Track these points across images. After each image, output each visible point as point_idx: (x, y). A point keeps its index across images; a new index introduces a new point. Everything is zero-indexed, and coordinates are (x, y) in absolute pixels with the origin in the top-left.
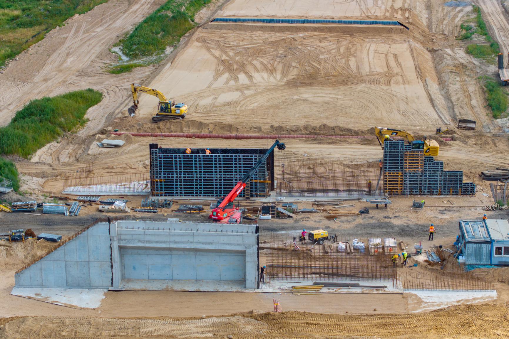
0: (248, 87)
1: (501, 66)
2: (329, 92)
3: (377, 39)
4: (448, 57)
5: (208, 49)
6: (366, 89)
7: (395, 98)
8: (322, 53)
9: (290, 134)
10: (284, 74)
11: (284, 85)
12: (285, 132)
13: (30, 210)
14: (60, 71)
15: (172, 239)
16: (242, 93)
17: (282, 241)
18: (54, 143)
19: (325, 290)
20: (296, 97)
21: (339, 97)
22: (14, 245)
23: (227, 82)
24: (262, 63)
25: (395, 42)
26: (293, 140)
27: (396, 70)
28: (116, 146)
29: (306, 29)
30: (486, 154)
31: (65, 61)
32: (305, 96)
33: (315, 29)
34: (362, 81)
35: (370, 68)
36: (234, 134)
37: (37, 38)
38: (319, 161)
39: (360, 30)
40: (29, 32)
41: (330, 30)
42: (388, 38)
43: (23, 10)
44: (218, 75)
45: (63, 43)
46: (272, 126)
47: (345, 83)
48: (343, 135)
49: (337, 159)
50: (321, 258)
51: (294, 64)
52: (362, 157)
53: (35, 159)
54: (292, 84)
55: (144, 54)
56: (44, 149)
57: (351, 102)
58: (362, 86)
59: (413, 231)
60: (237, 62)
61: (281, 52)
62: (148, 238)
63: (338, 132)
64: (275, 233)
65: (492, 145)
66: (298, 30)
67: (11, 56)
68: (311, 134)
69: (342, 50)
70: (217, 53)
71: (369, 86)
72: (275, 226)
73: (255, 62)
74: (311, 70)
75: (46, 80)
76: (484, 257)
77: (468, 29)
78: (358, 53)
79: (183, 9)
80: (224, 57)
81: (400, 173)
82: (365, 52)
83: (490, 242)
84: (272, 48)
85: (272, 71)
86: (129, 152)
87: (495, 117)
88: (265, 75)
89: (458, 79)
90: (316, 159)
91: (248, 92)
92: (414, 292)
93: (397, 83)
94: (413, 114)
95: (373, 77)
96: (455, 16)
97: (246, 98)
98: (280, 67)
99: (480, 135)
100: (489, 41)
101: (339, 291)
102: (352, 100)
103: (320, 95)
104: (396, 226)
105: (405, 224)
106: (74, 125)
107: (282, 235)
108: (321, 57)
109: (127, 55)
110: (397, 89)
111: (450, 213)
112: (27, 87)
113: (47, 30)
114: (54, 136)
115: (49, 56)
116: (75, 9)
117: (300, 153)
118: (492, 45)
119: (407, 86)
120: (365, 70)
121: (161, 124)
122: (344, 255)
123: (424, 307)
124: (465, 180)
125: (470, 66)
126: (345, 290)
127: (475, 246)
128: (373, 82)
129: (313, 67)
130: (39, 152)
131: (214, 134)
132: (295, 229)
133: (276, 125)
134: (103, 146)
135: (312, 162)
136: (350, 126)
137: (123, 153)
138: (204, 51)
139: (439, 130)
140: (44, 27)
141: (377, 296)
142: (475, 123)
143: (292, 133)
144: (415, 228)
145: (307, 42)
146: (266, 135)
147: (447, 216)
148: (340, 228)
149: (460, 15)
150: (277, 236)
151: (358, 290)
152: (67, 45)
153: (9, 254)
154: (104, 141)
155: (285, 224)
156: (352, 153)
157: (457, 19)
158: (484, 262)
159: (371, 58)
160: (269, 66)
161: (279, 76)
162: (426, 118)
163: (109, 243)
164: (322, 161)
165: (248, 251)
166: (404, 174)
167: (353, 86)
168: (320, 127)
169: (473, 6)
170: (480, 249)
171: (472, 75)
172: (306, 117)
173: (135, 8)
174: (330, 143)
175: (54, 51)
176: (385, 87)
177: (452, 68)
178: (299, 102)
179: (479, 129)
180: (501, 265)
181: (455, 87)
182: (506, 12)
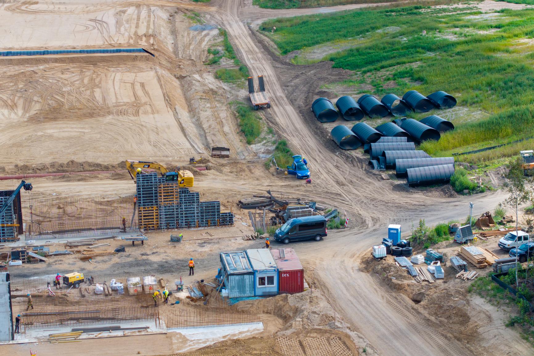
1: (251, 90)
2: (75, 126)
3: (122, 67)
4: (197, 84)
6: (113, 121)
7: (145, 129)
8: (65, 85)
9: (36, 173)
10: (26, 110)
11: (27, 122)
12: (30, 171)
17: (35, 287)
19: (84, 336)
20: (40, 133)
21: (86, 131)
24: (1, 99)
25: (141, 70)
26: (40, 179)
27: (144, 99)
29: (46, 61)
30: (242, 182)
32: (50, 131)
33: (56, 61)
34: (109, 113)
35: (117, 98)
38: (69, 200)
39: (103, 60)
41: (72, 60)
42: (134, 66)
46: (16, 166)
47: (91, 115)
48: (92, 171)
49: (87, 197)
50: (78, 303)
51: (36, 98)
52: (114, 193)
54: (35, 120)
57: (99, 136)
58: (109, 118)
59: (172, 266)
61: (21, 86)
63: (87, 168)
64: (27, 279)
65: (247, 172)
66: (38, 62)
68: (58, 171)
69: (86, 81)
71: (116, 117)
72: (26, 272)
74: (54, 104)
76: (247, 289)
77: (216, 53)
78: (103, 84)
81: (155, 207)
82: (110, 82)
83: (253, 273)
84: (11, 82)
85: (13, 107)
87: (249, 143)
88: (6, 112)
89: (208, 105)
90: (66, 198)
92: (178, 331)
93: (146, 113)
94: (164, 145)
95: (120, 108)
96: (202, 40)
98: (21, 103)
99: (235, 163)
100: (238, 65)
101: (100, 336)
102: (100, 133)
103: (65, 130)
104: (154, 263)
105: (164, 260)
107: (34, 281)
108: (64, 89)
110: (146, 119)
111: (209, 246)
117: (49, 192)
118: (241, 69)
119: (156, 115)
120: (112, 100)
122: (102, 297)
123: (190, 346)
124: (223, 210)
125: (220, 92)
126: (105, 334)
127: (237, 278)
128: (121, 113)
129: (57, 101)
132: (48, 274)
133: (21, 164)
135: (62, 201)
136: (99, 161)
139: (192, 160)
141: (139, 338)
142: (228, 150)
143: (38, 171)
144: (174, 264)
145: (49, 74)
146: (11, 176)
147: (207, 249)
148: (95, 269)
149: (207, 39)
150: (30, 282)
151: (119, 333)
155: (37, 268)
156: (103, 189)
157: (204, 43)
158: (248, 293)
159: (117, 88)
160: (9, 101)
161: (20, 112)
162: (178, 147)
164: (73, 200)
166: (159, 207)
167: (100, 119)
168: (68, 164)
169: (219, 29)
170: (243, 281)
171: (223, 100)
172: (51, 154)
174: (79, 180)
176: (133, 118)
177: (202, 94)
178: (43, 138)
179: (233, 156)
180: (266, 295)
181: (205, 114)
182: (253, 34)
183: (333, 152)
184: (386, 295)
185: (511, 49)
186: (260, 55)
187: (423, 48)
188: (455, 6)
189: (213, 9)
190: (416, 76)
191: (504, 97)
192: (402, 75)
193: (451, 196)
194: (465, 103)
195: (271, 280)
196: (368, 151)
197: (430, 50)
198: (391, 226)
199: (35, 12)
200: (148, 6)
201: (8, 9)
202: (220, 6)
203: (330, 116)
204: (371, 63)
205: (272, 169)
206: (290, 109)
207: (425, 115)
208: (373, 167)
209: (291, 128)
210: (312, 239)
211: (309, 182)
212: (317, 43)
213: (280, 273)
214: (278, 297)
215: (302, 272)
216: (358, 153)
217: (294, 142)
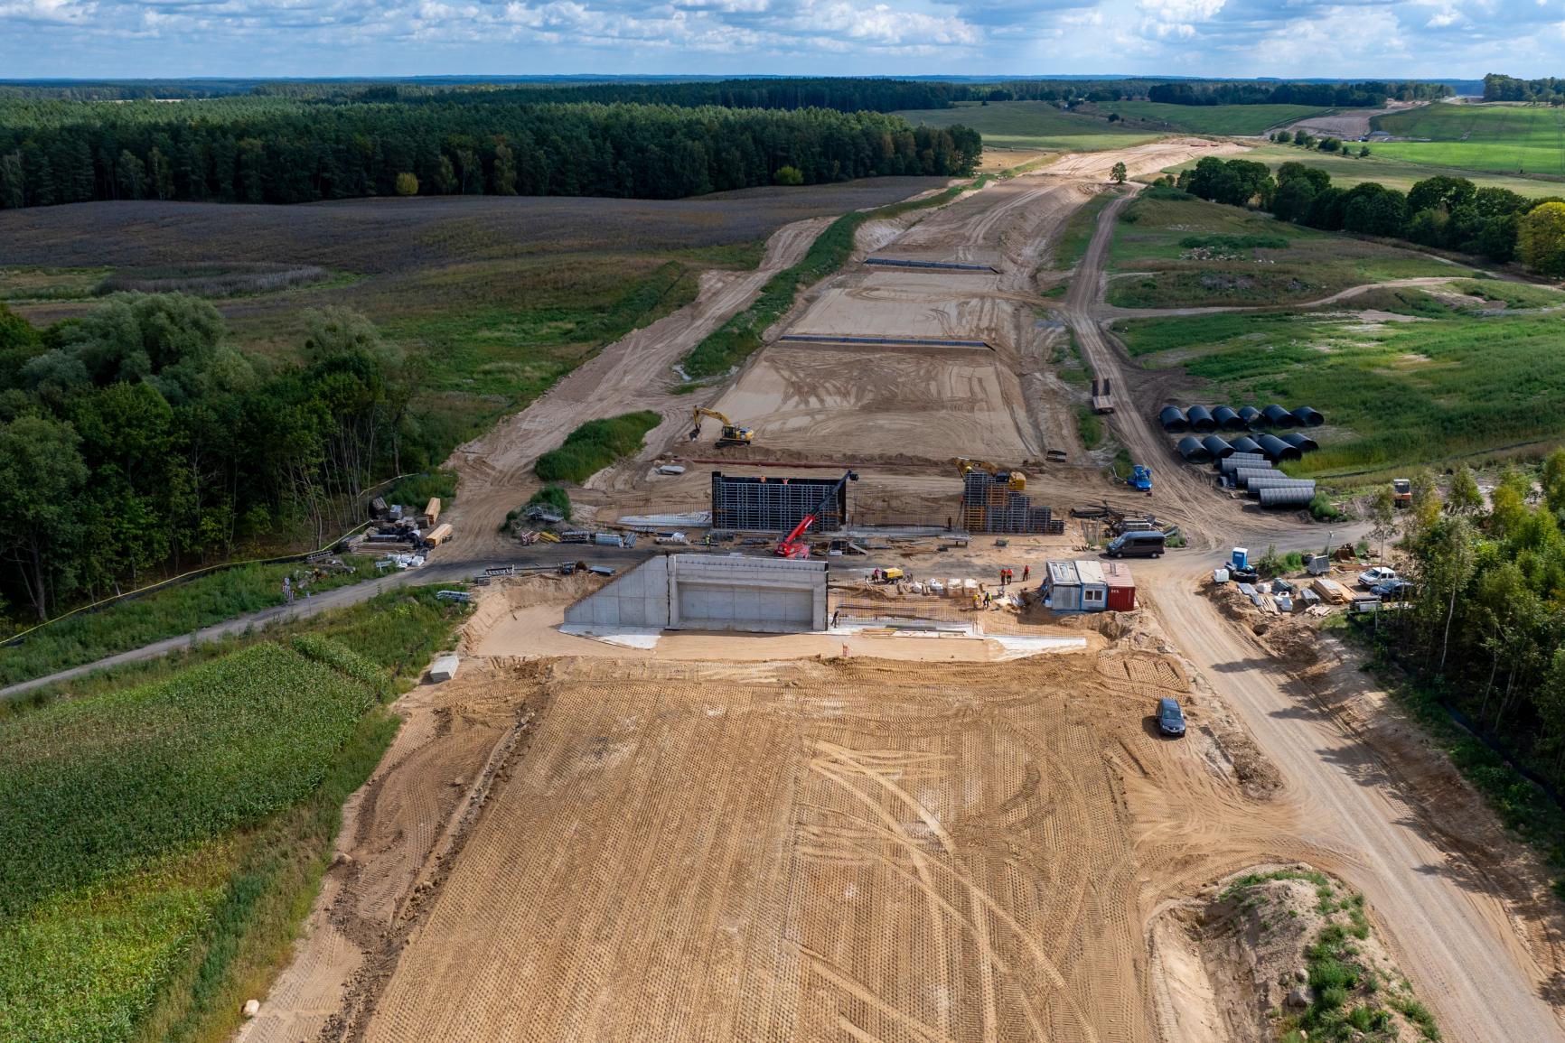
0: (820, 411)
1: (1095, 393)
2: (907, 418)
3: (961, 361)
4: (1038, 383)
5: (777, 370)
6: (947, 416)
7: (979, 426)
8: (900, 376)
9: (863, 463)
10: (858, 399)
11: (858, 411)
12: (858, 462)
13: (582, 541)
14: (617, 390)
15: (735, 575)
16: (813, 417)
17: (853, 579)
18: (609, 469)
19: (898, 633)
20: (871, 424)
21: (919, 424)
22: (564, 579)
23: (796, 406)
24: (834, 386)
25: (980, 365)
27: (980, 395)
28: (676, 473)
29: (883, 349)
30: (1077, 489)
31: (622, 379)
32: (881, 422)
33: (893, 350)
34: (943, 407)
35: (952, 393)
36: (803, 462)
37: (592, 353)
38: (895, 494)
39: (942, 352)
40: (583, 347)
41: (910, 351)
42: (973, 361)
43: (578, 323)
44: (786, 398)
45: (621, 360)
46: (844, 455)
47: (924, 409)
48: (921, 465)
49: (914, 492)
50: (894, 599)
51: (869, 388)
52: (941, 490)
53: (588, 485)
54: (867, 409)
55: (707, 373)
56: (598, 474)
57: (930, 430)
58: (943, 413)
60: (808, 385)
61: (855, 374)
62: (708, 574)
63: (915, 461)
64: (845, 570)
65: (1084, 479)
66: (874, 350)
67: (564, 373)
68: (886, 463)
69: (922, 373)
70: (786, 374)
71: (950, 412)
72: (845, 563)
73: (827, 385)
74: (888, 394)
75: (601, 400)
76: (1073, 602)
77: (1061, 351)
78: (940, 377)
79: (750, 325)
80: (794, 379)
81: (982, 508)
82: (947, 376)
83: (1080, 586)
84: (846, 369)
85: (845, 394)
86: (690, 480)
87: (1088, 448)
88: (838, 399)
89: (1048, 406)
90: (891, 491)
91: (819, 417)
92: (996, 638)
93: (981, 410)
94: (998, 444)
95: (955, 403)
96: (1047, 337)
97: (816, 423)
98: (854, 390)
99: (1071, 468)
100: (1083, 365)
101: (914, 635)
102: (931, 427)
103: (897, 421)
104: (977, 566)
105: (987, 564)
106: (631, 449)
107: (853, 573)
108: (899, 380)
109: (689, 374)
110: (982, 416)
111: (1036, 553)
112: (580, 407)
113: (603, 345)
114: (608, 460)
115: (605, 373)
116: (633, 322)
117: (874, 484)
118: (1086, 370)
119: (992, 413)
120: (947, 394)
121: (725, 450)
122: (920, 596)
123: (1007, 655)
124: (1054, 517)
125: (1062, 392)
126: (920, 634)
127: (1063, 589)
128: (955, 408)
129: (890, 391)
130: (593, 478)
131: (782, 462)
134: (662, 472)
135: (888, 494)
136: (929, 456)
137: (683, 481)
138: (773, 372)
139: (1025, 462)
140: (599, 342)
141: (955, 641)
142: (1065, 454)
145: (884, 363)
146: (838, 465)
147: (1033, 556)
148: (916, 567)
149: (1052, 336)
150: (849, 573)
151: (935, 635)
152: (624, 362)
153: (558, 588)
154: (664, 468)
155: (857, 561)
156: (930, 485)
157: (1049, 341)
158: (1073, 605)
159: (953, 382)
160: (842, 389)
161: (853, 401)
162: (1012, 448)
163: (666, 578)
164: (898, 494)
165: (816, 590)
166: (986, 508)
167: (933, 413)
168: (896, 456)
169: (1066, 327)
170: (1069, 592)
171: (1064, 402)
172: (881, 445)
173: (698, 323)
174: (907, 474)
175: (610, 369)
176: (967, 414)
177: (1042, 394)
178: (874, 429)
179: (1070, 461)
180: (1091, 611)
181: (1044, 415)
182: (1102, 334)
183: (1179, 464)
184: (1225, 623)
185: (1393, 365)
186: (1108, 356)
187: (1291, 359)
188: (1332, 314)
189: (1061, 305)
190: (1280, 389)
191: (1380, 418)
192: (1264, 386)
193: (1308, 522)
194: (1333, 422)
195: (1098, 595)
196: (1218, 467)
197: (1298, 361)
198: (1236, 549)
199: (876, 299)
200: (993, 298)
201: (848, 294)
202: (1069, 302)
203: (1178, 426)
204: (1230, 371)
205: (1110, 478)
206: (1135, 415)
207: (1286, 432)
208: (1222, 485)
209: (1135, 435)
210: (1148, 556)
211: (1150, 495)
212: (1172, 347)
213: (1109, 589)
214: (1104, 614)
215: (1133, 589)
216: (1207, 468)
217: (1138, 451)
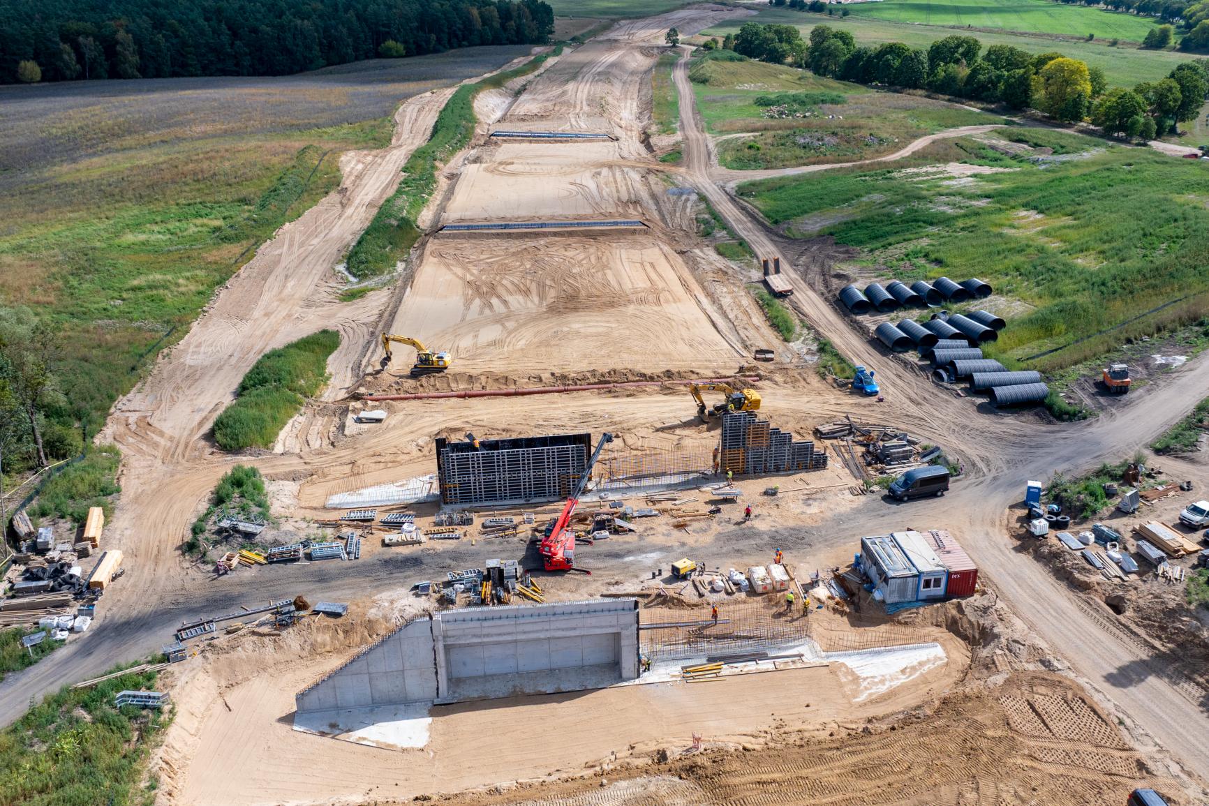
0: (507, 317)
1: (766, 273)
2: (599, 319)
3: (623, 243)
4: (702, 261)
5: (448, 266)
6: (637, 312)
7: (673, 323)
8: (574, 265)
9: (576, 384)
10: (542, 297)
11: (546, 312)
12: (571, 382)
13: (292, 559)
14: (282, 300)
16: (503, 325)
17: (637, 577)
18: (297, 417)
19: (726, 669)
20: (565, 329)
21: (613, 325)
22: (284, 633)
23: (481, 312)
24: (513, 283)
25: (644, 246)
26: (584, 393)
27: (660, 285)
28: (379, 421)
29: (545, 235)
30: (806, 399)
31: (284, 286)
32: (576, 326)
33: (555, 234)
34: (630, 301)
35: (632, 283)
36: (512, 389)
37: (247, 256)
38: (625, 425)
39: (603, 233)
40: (236, 249)
41: (571, 234)
42: (635, 241)
43: (224, 218)
44: (468, 303)
45: (279, 261)
46: (553, 374)
47: (612, 305)
48: (637, 381)
49: (645, 421)
50: (693, 606)
51: (548, 282)
52: (671, 415)
53: (279, 448)
54: (553, 310)
55: (375, 273)
56: (287, 428)
57: (628, 332)
58: (631, 309)
59: (786, 539)
60: (485, 283)
61: (528, 266)
62: (485, 631)
63: (631, 378)
64: (620, 560)
65: (803, 383)
66: (537, 235)
67: (220, 283)
68: (600, 382)
69: (593, 259)
70: (459, 271)
71: (638, 307)
72: (617, 548)
73: (504, 282)
74: (570, 291)
75: (267, 315)
76: (909, 593)
77: (706, 222)
78: (612, 265)
79: (404, 214)
80: (469, 278)
81: (742, 450)
82: (618, 261)
83: (919, 575)
84: (517, 261)
85: (527, 292)
86: (395, 427)
87: (786, 340)
88: (521, 298)
89: (725, 290)
90: (621, 423)
91: (510, 325)
92: (841, 660)
93: (667, 301)
94: (700, 344)
95: (639, 295)
96: (684, 208)
97: (510, 333)
98: (533, 287)
99: (783, 370)
100: (734, 238)
101: (745, 670)
102: (628, 328)
103: (591, 324)
104: (764, 533)
105: (773, 529)
106: (317, 386)
107: (632, 563)
108: (574, 271)
109: (355, 275)
110: (670, 309)
111: (816, 503)
112: (246, 328)
113: (257, 244)
114: (294, 405)
115: (265, 279)
116: (283, 215)
117: (599, 413)
118: (741, 244)
119: (678, 304)
120: (628, 286)
121: (424, 380)
122: (723, 595)
123: (866, 689)
124: (796, 439)
125: (730, 272)
126: (751, 666)
127: (899, 581)
128: (641, 301)
129: (571, 285)
130: (282, 434)
131: (488, 391)
132: (644, 552)
133: (558, 372)
134: (359, 421)
135: (618, 426)
136: (640, 368)
137: (388, 429)
138: (443, 270)
140: (253, 241)
141: (797, 673)
142: (772, 352)
143: (579, 382)
144: (787, 534)
145: (552, 250)
146: (550, 388)
147: (814, 509)
148: (698, 544)
149: (689, 205)
150: (627, 566)
151: (765, 665)
152: (283, 264)
153: (278, 648)
154: (363, 414)
155: (628, 543)
156: (658, 409)
157: (688, 210)
158: (909, 597)
159: (628, 270)
160: (521, 286)
161: (536, 299)
162: (716, 348)
163: (431, 644)
164: (631, 424)
165: (624, 633)
166: (746, 450)
167: (621, 308)
168: (609, 373)
169: (698, 194)
170: (905, 584)
171: (738, 284)
172: (585, 356)
173: (349, 211)
174: (628, 396)
175: (270, 273)
176: (656, 308)
177: (712, 275)
178: (570, 336)
179: (777, 359)
180: (931, 600)
181: (726, 301)
182: (732, 200)
183: (884, 354)
184: (1071, 595)
185: (1016, 223)
186: (750, 225)
187: (924, 222)
188: (924, 169)
189: (682, 170)
190: (933, 256)
192: (916, 254)
194: (1000, 292)
195: (937, 582)
196: (928, 355)
197: (932, 224)
198: (1031, 483)
199: (514, 174)
200: (620, 167)
201: (486, 170)
202: (688, 167)
203: (861, 307)
204: (876, 238)
205: (830, 378)
206: (811, 294)
208: (942, 380)
209: (824, 321)
210: (933, 495)
212: (806, 212)
213: (949, 574)
215: (976, 571)
217: (836, 340)
